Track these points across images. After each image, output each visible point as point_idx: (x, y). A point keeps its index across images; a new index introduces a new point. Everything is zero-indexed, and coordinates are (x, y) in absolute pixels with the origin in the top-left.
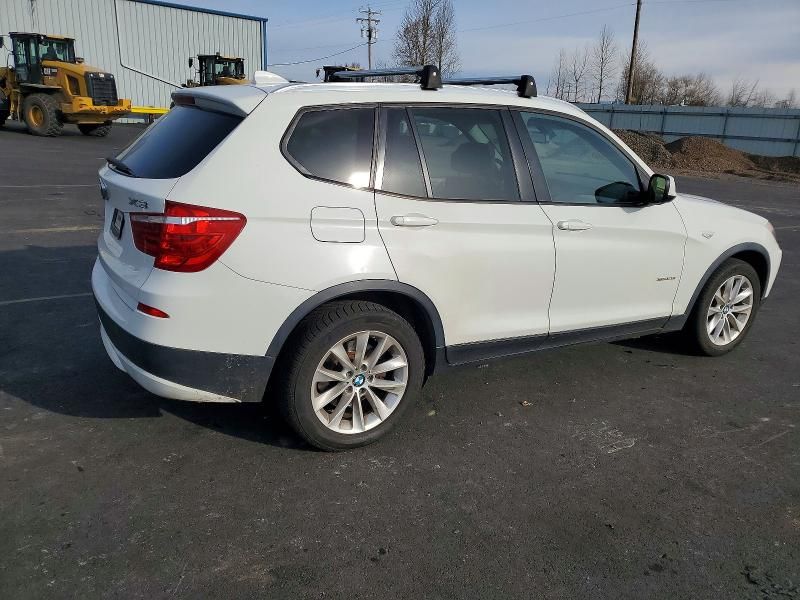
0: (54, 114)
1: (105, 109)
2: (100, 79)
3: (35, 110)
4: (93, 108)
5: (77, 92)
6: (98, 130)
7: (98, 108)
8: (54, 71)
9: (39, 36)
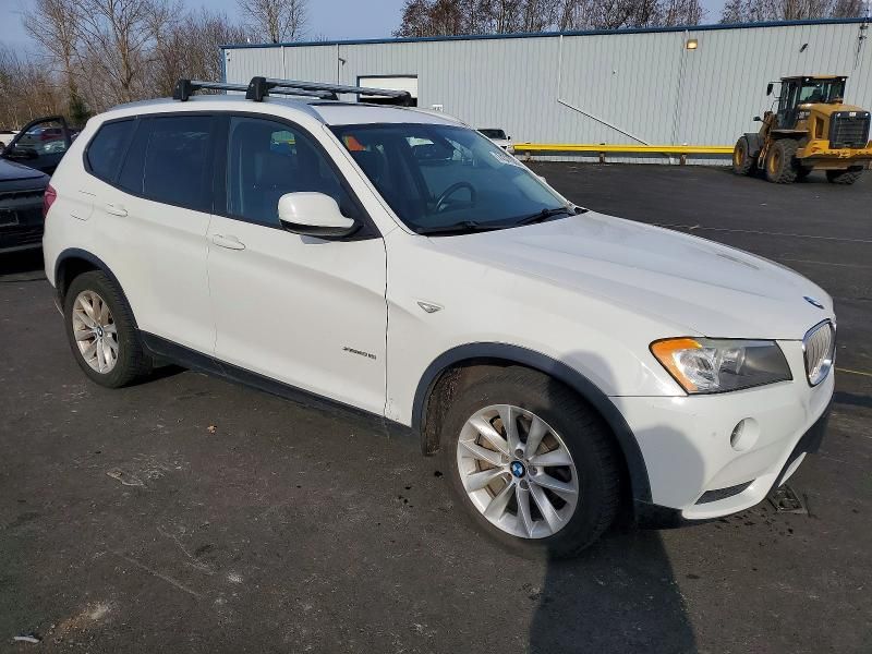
0: (790, 160)
1: (847, 152)
2: (850, 119)
3: (777, 156)
4: (829, 151)
5: (819, 135)
6: (843, 177)
7: (835, 151)
8: (807, 114)
9: (804, 78)
